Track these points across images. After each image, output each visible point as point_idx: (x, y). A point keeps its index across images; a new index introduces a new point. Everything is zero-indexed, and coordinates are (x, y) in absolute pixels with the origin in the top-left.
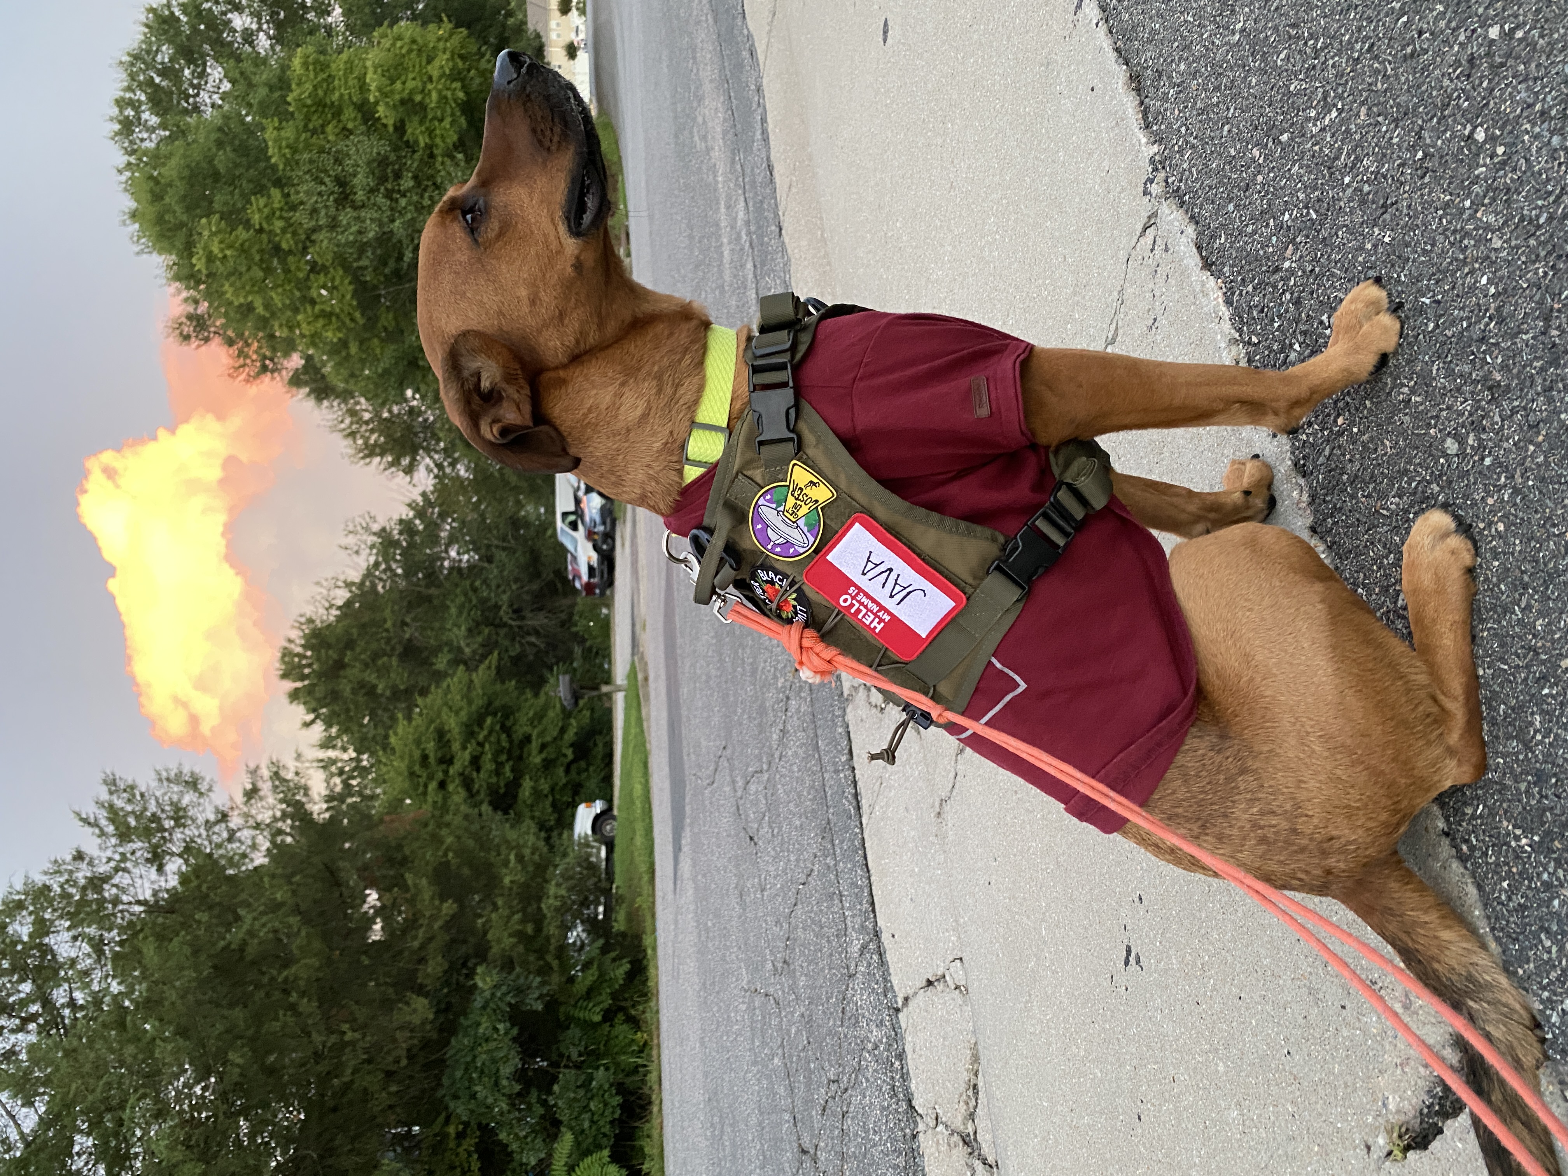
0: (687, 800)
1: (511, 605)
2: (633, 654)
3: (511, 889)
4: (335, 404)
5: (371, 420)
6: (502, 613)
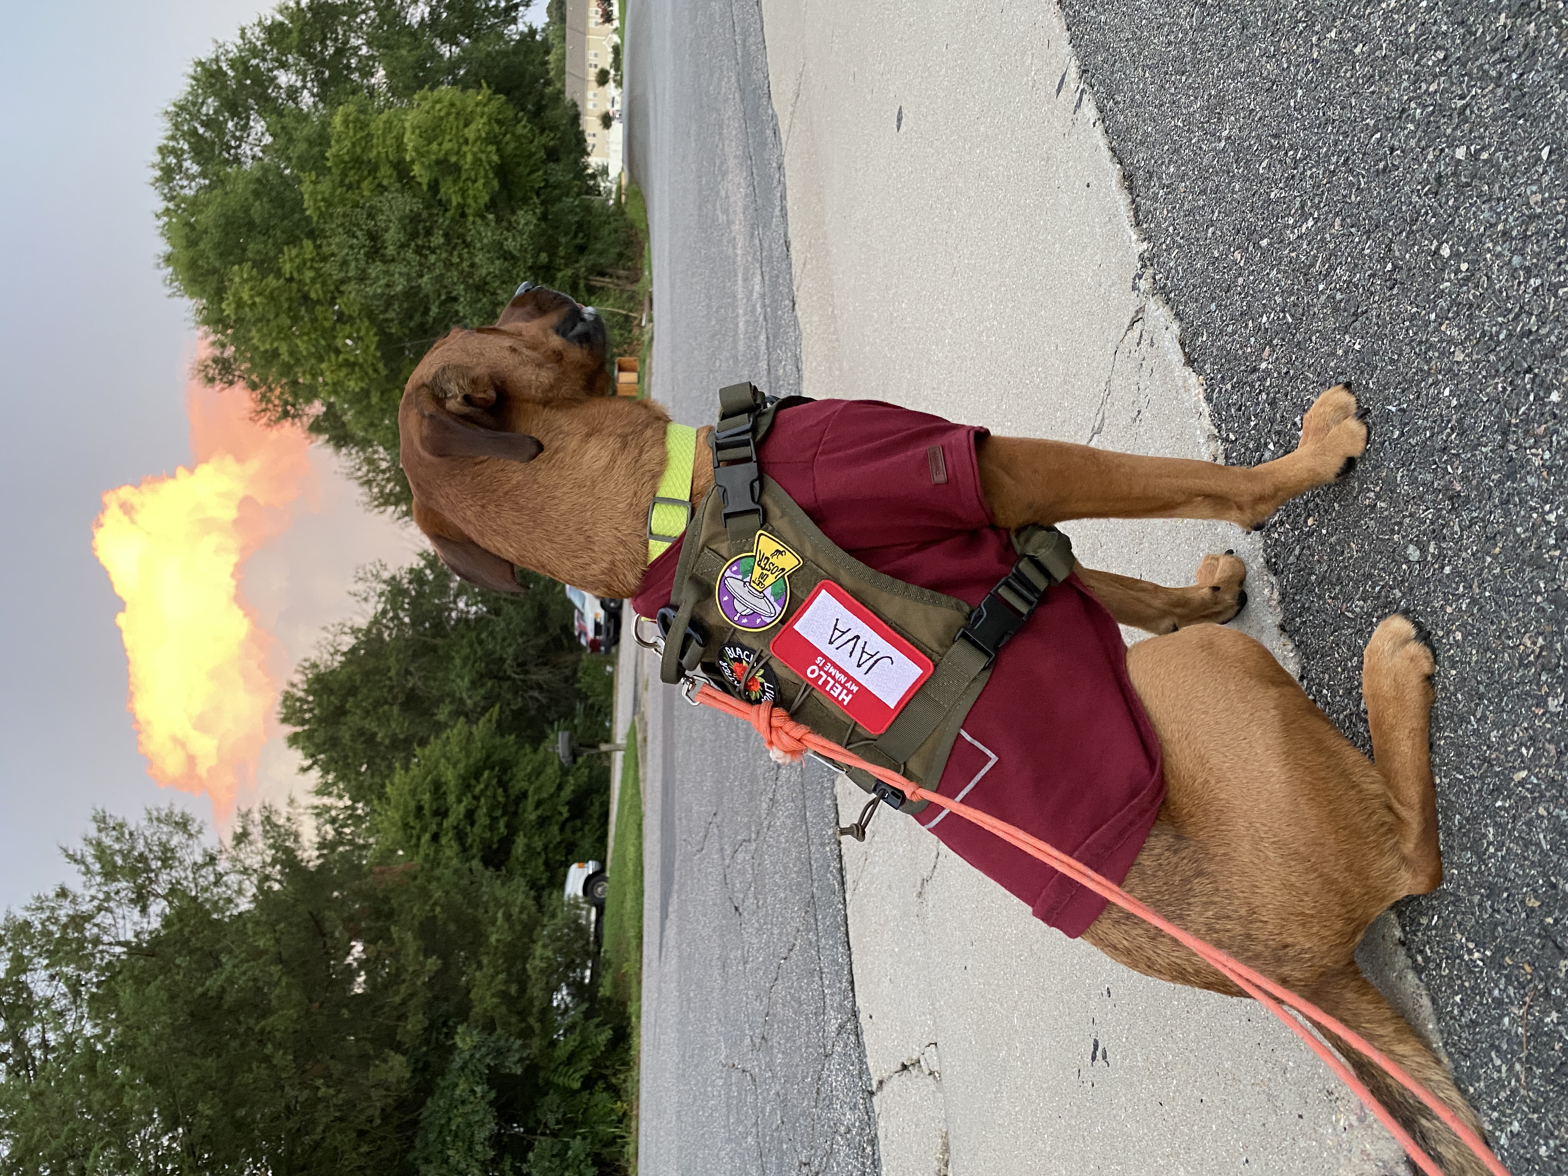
0: (677, 866)
1: (516, 659)
2: (634, 714)
3: (496, 948)
4: (354, 451)
5: (388, 469)
6: (506, 666)
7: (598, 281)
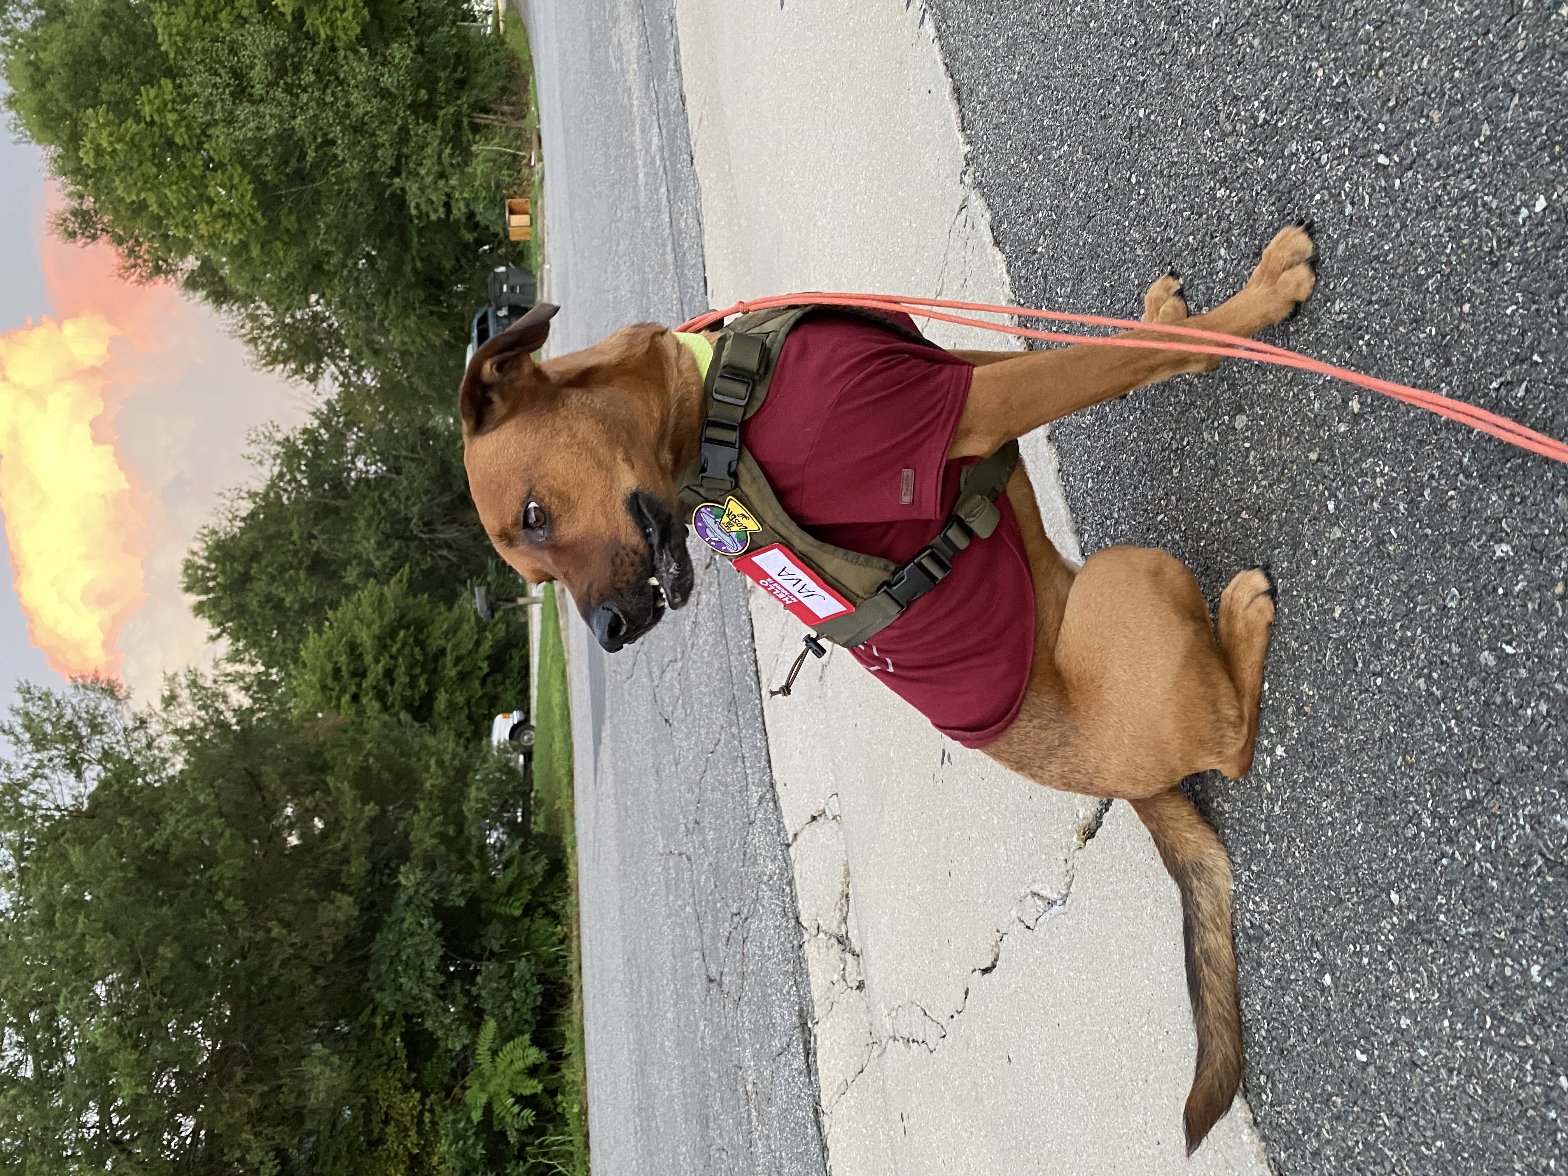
0: (607, 695)
1: (421, 518)
3: (431, 793)
4: (235, 308)
5: (273, 325)
6: (412, 525)
7: (482, 119)
